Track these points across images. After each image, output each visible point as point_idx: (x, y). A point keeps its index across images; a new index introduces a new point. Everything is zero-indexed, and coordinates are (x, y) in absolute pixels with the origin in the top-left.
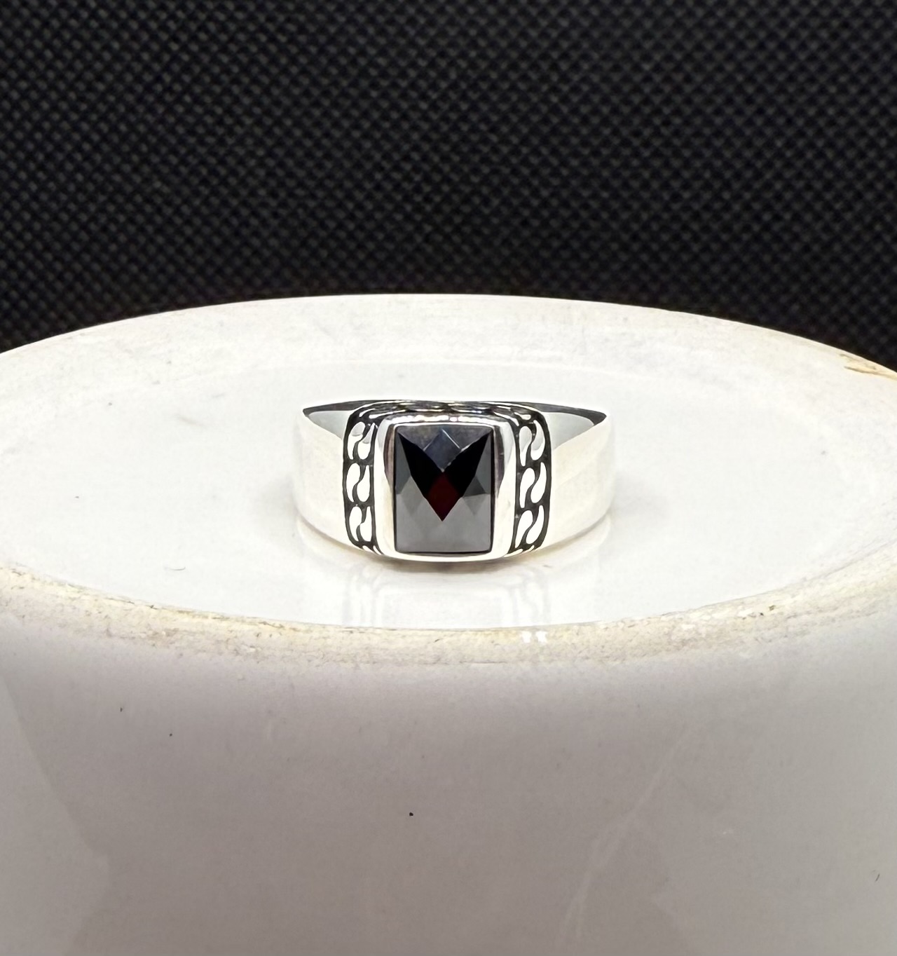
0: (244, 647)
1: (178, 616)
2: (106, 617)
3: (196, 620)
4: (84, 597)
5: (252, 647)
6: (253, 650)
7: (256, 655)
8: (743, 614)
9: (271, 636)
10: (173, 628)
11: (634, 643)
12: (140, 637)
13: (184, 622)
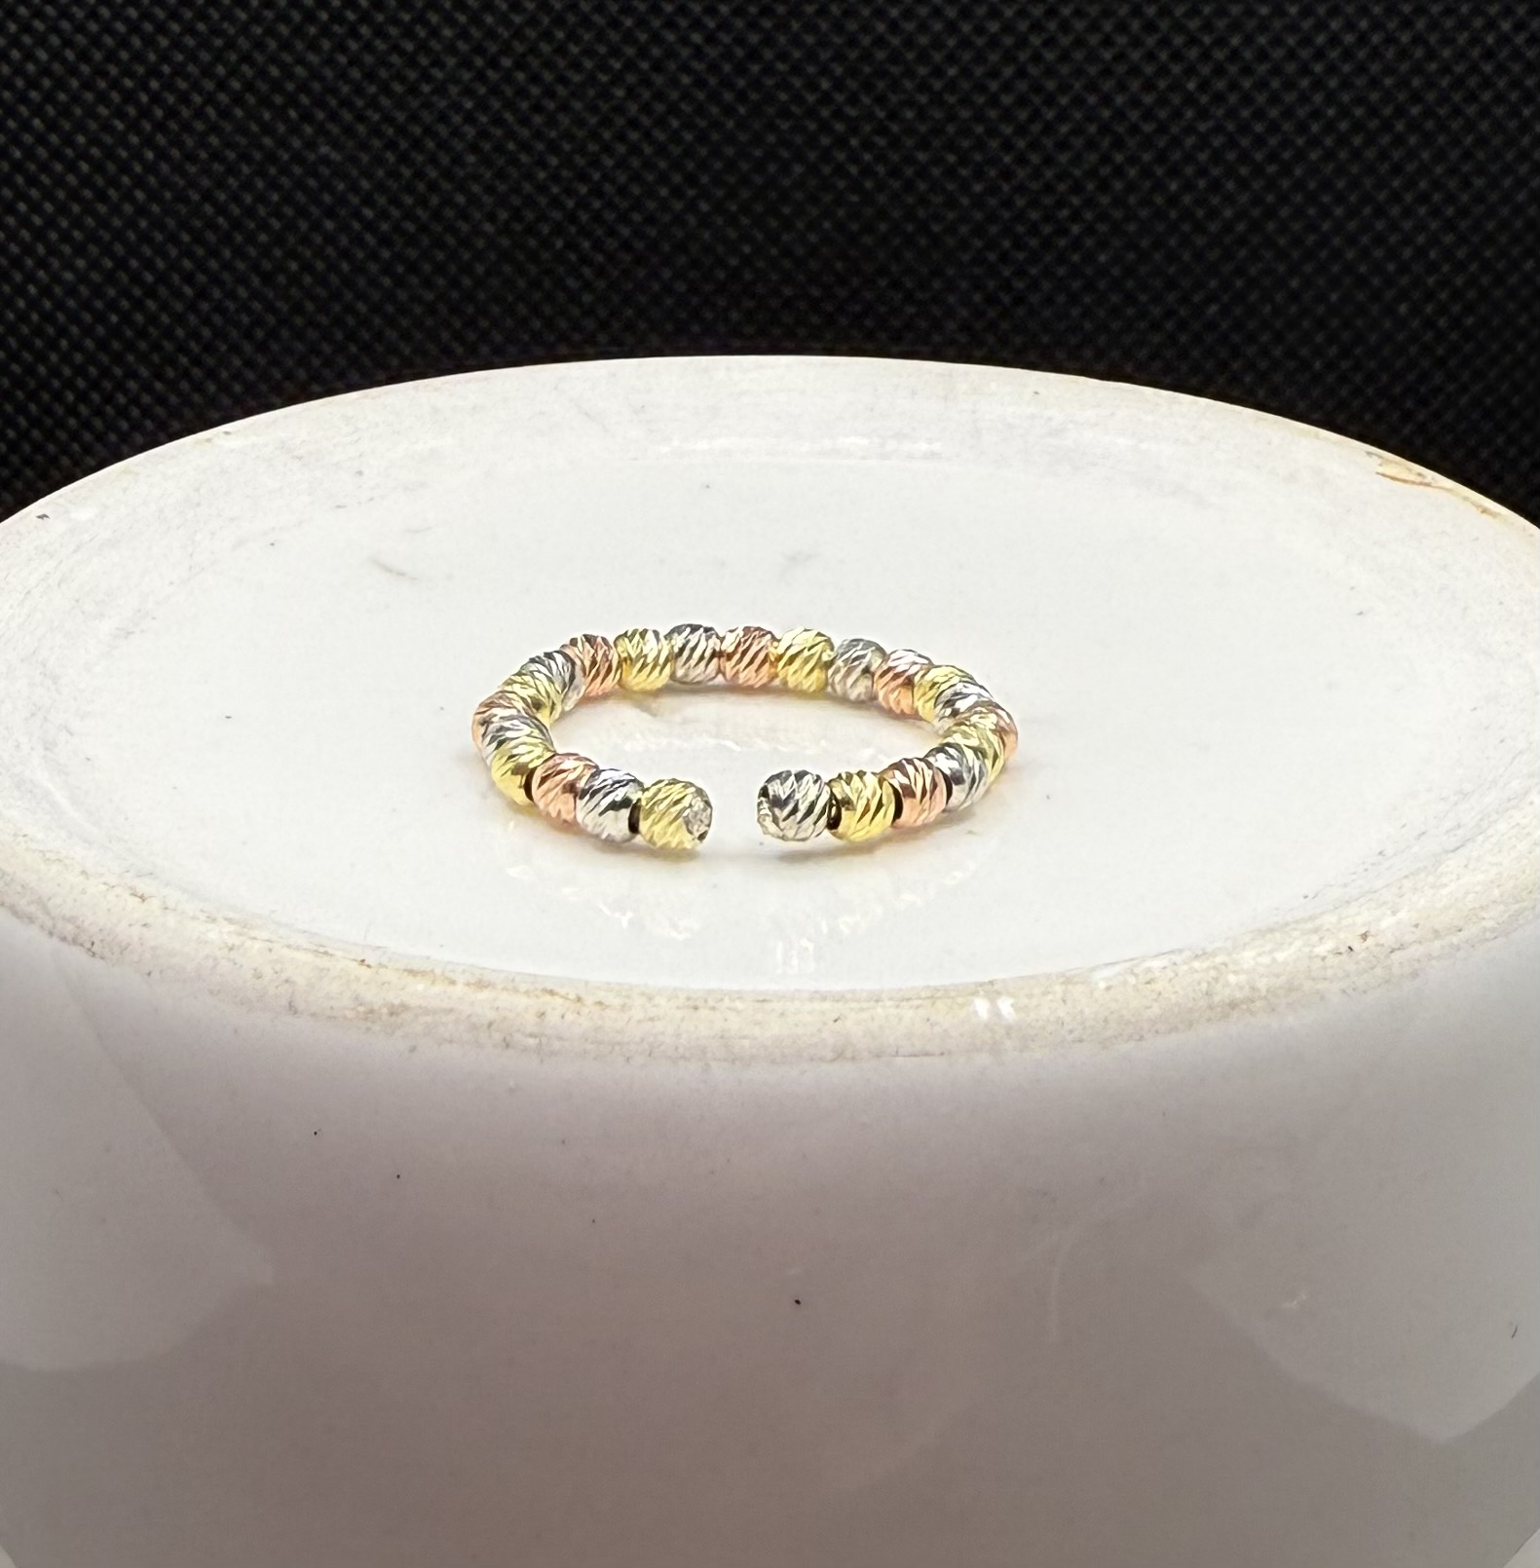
0: (518, 1037)
1: (410, 979)
2: (287, 981)
3: (438, 989)
4: (249, 943)
5: (531, 1035)
6: (532, 1041)
7: (539, 1049)
8: (1321, 950)
9: (563, 1017)
10: (397, 1002)
11: (1156, 1010)
12: (345, 1018)
13: (417, 991)
